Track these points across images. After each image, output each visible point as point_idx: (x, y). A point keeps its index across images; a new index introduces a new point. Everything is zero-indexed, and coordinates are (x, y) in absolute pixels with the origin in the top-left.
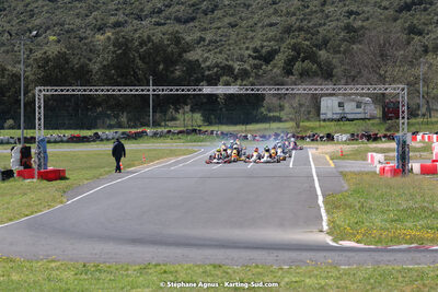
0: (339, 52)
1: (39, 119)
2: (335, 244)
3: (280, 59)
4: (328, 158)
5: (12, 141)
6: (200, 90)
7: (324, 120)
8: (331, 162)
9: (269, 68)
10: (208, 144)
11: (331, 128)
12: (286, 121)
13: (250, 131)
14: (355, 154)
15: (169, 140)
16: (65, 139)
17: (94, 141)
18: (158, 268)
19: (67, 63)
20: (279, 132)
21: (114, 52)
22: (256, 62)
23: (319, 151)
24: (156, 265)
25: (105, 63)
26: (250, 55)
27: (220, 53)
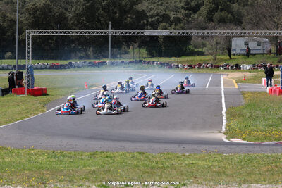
0: (247, 5)
1: (29, 52)
2: (227, 141)
3: (204, 10)
4: (234, 82)
5: (10, 67)
6: (142, 33)
7: (234, 55)
8: (236, 84)
9: (196, 16)
10: (150, 71)
11: (238, 60)
12: (207, 55)
13: (181, 62)
14: (254, 79)
15: (122, 68)
16: (48, 66)
17: (69, 68)
18: (103, 154)
19: (50, 12)
20: (201, 63)
21: (84, 4)
22: (187, 12)
23: (229, 76)
24: (101, 153)
25: (77, 12)
26: (182, 7)
27: (161, 5)
